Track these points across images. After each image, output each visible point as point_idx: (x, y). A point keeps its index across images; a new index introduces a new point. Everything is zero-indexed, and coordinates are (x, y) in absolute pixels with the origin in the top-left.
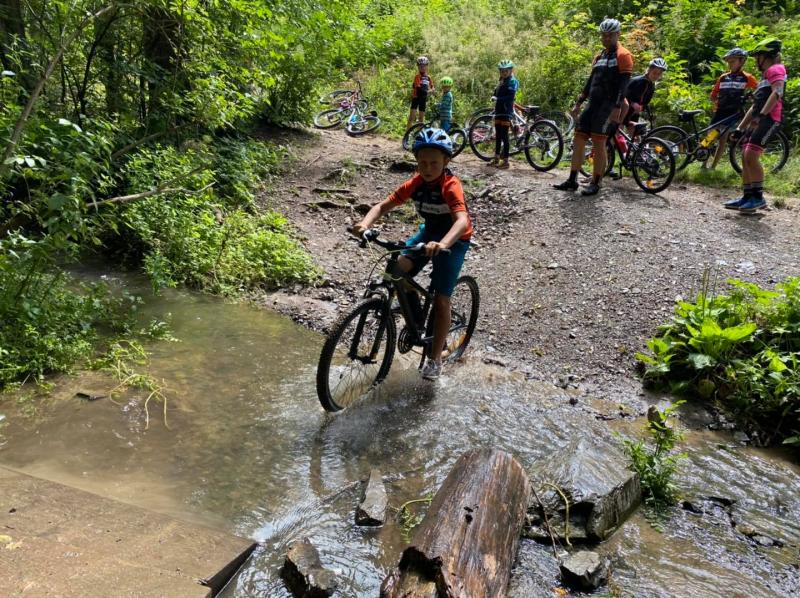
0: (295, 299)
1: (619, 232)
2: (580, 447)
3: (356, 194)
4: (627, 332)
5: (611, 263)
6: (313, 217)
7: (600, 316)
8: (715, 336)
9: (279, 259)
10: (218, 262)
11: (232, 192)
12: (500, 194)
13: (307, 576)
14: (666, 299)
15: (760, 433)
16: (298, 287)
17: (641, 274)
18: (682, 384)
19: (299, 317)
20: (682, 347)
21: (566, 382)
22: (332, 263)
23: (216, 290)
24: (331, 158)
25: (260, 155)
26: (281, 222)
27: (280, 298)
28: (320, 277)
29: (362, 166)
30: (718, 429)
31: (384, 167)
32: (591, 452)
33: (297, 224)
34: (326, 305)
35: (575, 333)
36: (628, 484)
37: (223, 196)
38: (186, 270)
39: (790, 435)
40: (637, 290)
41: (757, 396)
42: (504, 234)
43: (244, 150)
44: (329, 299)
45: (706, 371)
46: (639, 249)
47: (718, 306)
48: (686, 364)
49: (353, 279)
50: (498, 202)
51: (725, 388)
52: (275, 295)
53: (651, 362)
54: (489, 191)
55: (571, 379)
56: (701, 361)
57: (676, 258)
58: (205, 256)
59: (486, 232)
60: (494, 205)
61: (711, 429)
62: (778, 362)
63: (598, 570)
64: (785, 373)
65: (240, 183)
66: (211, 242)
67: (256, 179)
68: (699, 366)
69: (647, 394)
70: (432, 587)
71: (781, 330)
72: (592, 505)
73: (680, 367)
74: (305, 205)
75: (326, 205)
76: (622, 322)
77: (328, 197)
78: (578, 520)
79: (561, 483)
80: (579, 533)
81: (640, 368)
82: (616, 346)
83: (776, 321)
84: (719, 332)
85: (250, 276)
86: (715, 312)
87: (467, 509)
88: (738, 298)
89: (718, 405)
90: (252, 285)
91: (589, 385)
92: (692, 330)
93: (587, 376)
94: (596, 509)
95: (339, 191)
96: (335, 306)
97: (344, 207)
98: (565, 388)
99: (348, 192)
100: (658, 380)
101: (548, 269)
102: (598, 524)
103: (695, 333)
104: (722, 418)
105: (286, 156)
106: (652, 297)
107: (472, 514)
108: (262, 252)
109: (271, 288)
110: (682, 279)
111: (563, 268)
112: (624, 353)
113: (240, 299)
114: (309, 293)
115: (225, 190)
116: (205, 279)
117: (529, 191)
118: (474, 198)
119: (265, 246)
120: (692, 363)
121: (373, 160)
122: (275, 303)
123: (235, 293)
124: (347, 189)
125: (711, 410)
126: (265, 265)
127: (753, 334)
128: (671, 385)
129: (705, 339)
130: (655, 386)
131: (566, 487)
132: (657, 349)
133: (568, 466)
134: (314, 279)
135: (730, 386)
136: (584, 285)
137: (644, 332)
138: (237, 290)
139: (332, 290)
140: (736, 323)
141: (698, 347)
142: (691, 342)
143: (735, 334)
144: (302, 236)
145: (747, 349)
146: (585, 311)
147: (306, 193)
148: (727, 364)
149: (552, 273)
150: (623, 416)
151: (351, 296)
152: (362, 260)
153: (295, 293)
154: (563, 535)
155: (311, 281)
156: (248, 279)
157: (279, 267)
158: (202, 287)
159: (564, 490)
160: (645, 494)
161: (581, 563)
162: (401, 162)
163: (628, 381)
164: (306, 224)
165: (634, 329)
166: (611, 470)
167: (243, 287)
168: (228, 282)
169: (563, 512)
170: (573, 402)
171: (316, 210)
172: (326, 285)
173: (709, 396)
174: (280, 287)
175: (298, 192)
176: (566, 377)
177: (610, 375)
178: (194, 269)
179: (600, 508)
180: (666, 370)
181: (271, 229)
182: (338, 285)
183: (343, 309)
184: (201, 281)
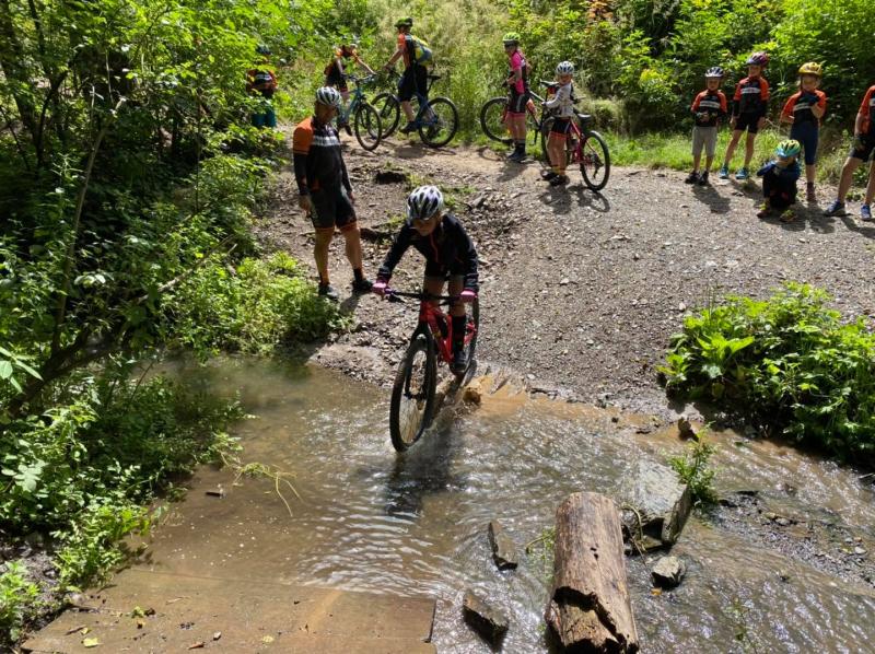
0: (334, 348)
1: (616, 237)
4: (644, 344)
5: (616, 273)
7: (618, 330)
8: (722, 347)
12: (492, 201)
13: (491, 619)
14: (672, 308)
16: (333, 336)
17: (644, 283)
19: (351, 370)
20: (694, 357)
21: (604, 401)
23: (254, 350)
26: (290, 263)
28: (351, 321)
30: (734, 426)
31: (368, 177)
34: (367, 351)
36: (683, 497)
39: (787, 426)
40: (644, 301)
41: (759, 395)
42: (509, 248)
44: (367, 344)
45: (719, 379)
46: (637, 255)
48: (702, 373)
49: (381, 317)
50: (494, 210)
53: (670, 371)
54: (483, 200)
55: (607, 397)
56: (714, 371)
57: (672, 263)
59: (491, 247)
60: (491, 215)
62: (773, 366)
63: (679, 570)
64: (780, 375)
68: (713, 376)
69: (673, 403)
72: (663, 520)
73: (696, 376)
74: (305, 236)
76: (638, 335)
78: (653, 533)
79: (636, 506)
80: (657, 543)
81: (661, 379)
82: (637, 359)
84: (725, 343)
87: (592, 549)
90: (288, 339)
91: (623, 401)
92: (701, 342)
93: (619, 392)
94: (665, 522)
96: (377, 351)
98: (604, 407)
100: (678, 388)
101: (561, 285)
102: (667, 534)
106: (659, 307)
107: (597, 552)
111: (574, 283)
114: (347, 340)
116: (242, 341)
117: (521, 194)
118: (470, 208)
120: (707, 373)
121: (354, 171)
122: (319, 357)
129: (715, 351)
130: (677, 397)
131: (640, 508)
132: (675, 362)
133: (637, 489)
134: (346, 325)
135: (736, 386)
136: (597, 299)
137: (659, 343)
139: (366, 333)
141: (710, 359)
142: (703, 353)
143: (738, 344)
146: (603, 327)
147: (300, 221)
149: (566, 290)
150: (657, 427)
151: (387, 337)
153: (332, 343)
155: (344, 327)
159: (639, 511)
160: (694, 499)
161: (667, 566)
162: (386, 171)
163: (653, 391)
165: (649, 340)
167: (280, 343)
168: (266, 341)
170: (615, 420)
172: (360, 329)
174: (316, 338)
175: (291, 222)
176: (602, 396)
177: (638, 389)
178: (227, 332)
179: (668, 521)
180: (684, 379)
181: (282, 272)
182: (370, 327)
183: (386, 355)
184: (236, 343)
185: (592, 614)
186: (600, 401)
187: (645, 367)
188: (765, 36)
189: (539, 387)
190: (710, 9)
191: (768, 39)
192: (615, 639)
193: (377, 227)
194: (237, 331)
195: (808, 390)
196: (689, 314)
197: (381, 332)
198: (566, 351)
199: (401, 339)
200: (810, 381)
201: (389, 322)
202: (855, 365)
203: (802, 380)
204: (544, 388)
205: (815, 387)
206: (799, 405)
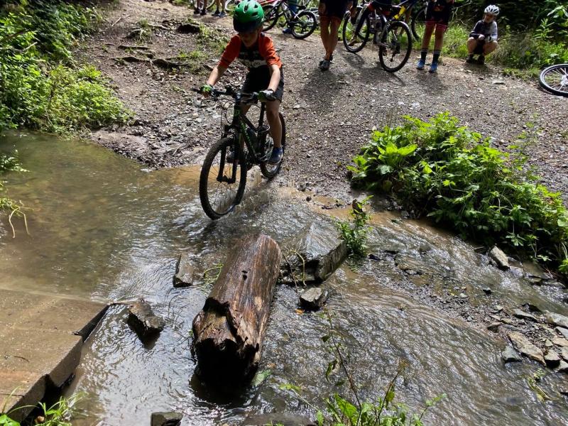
0: (114, 135)
1: (339, 82)
2: (312, 227)
3: (153, 51)
4: (343, 152)
5: (334, 104)
6: (121, 70)
7: (326, 142)
8: (393, 153)
9: (98, 105)
10: (49, 107)
11: (52, 49)
13: (145, 322)
14: (367, 129)
15: (415, 211)
16: (115, 126)
17: (352, 112)
18: (373, 184)
19: (119, 149)
20: (374, 160)
21: (304, 187)
22: (140, 106)
23: (51, 130)
24: (130, 20)
25: (72, 17)
26: (96, 74)
27: (102, 135)
28: (131, 118)
29: (156, 27)
30: (393, 210)
31: (173, 28)
32: (318, 230)
33: (109, 76)
34: (138, 139)
35: (311, 154)
36: (339, 248)
37: (45, 53)
38: (24, 114)
39: (431, 211)
40: (349, 123)
41: (415, 189)
43: (57, 12)
44: (140, 135)
45: (388, 175)
46: (351, 94)
47: (397, 133)
48: (376, 171)
49: (156, 119)
51: (398, 184)
52: (98, 133)
53: (355, 170)
55: (307, 185)
56: (385, 169)
57: (374, 101)
58: (38, 103)
61: (389, 210)
62: (428, 168)
63: (321, 297)
64: (431, 174)
65: (58, 41)
66: (41, 91)
67: (70, 37)
68: (383, 172)
69: (353, 192)
70: (224, 319)
71: (431, 148)
72: (318, 261)
73: (373, 173)
74: (114, 59)
75: (130, 60)
76: (340, 146)
77: (131, 53)
78: (310, 271)
79: (300, 250)
80: (310, 278)
81: (349, 175)
82: (335, 161)
83: (428, 142)
84: (396, 150)
85: (77, 118)
86: (394, 138)
87: (243, 272)
88: (408, 127)
89: (393, 196)
90: (80, 125)
91: (318, 188)
92: (380, 149)
93: (317, 182)
94: (320, 263)
95: (139, 48)
96: (145, 140)
97: (144, 61)
98: (303, 190)
99: (147, 49)
100: (360, 182)
101: (294, 109)
102: (321, 272)
103: (382, 151)
104: (395, 203)
105: (93, 17)
106: (359, 129)
107: (247, 274)
108: (84, 98)
109: (95, 128)
110: (377, 115)
111: (304, 109)
112: (340, 166)
113: (72, 137)
114: (124, 130)
115: (46, 47)
116: (41, 122)
117: (281, 50)
119: (86, 94)
120: (380, 170)
121: (164, 22)
122: (99, 139)
123: (67, 132)
124: (146, 46)
125: (389, 199)
126: (88, 110)
127: (415, 150)
128: (367, 184)
129: (388, 155)
130: (357, 186)
131: (303, 252)
132: (359, 163)
133: (304, 239)
134: (127, 120)
135: (401, 184)
136: (317, 120)
137: (352, 152)
138: (68, 130)
139: (141, 127)
140: (406, 144)
141: (384, 161)
142: (380, 157)
143: (405, 151)
144: (114, 86)
145: (412, 160)
146: (317, 139)
147: (113, 49)
148: (400, 170)
149: (295, 112)
150: (338, 206)
151: (156, 132)
152: (162, 104)
153: (113, 131)
154: (301, 280)
155: (125, 121)
156: (76, 120)
157: (99, 111)
158: (39, 128)
159: (302, 254)
160: (349, 252)
161: (310, 295)
162: (186, 24)
163: (342, 183)
164: (116, 75)
165: (346, 150)
166: (329, 240)
167: (72, 127)
168: (60, 123)
169: (301, 267)
170: (308, 200)
171: (123, 64)
172: (137, 124)
173: (388, 190)
174: (102, 127)
175: (107, 49)
176: (304, 183)
177: (331, 181)
178: (30, 114)
179: (322, 262)
180: (364, 176)
181: (90, 79)
182: (146, 124)
183: (151, 143)
184: (37, 124)
186: (301, 186)
192: (234, 340)
193: (170, 59)
194: (38, 114)
195: (448, 187)
197: (153, 128)
199: (166, 134)
200: (450, 179)
201: (161, 122)
203: (444, 179)
205: (454, 184)
206: (441, 196)
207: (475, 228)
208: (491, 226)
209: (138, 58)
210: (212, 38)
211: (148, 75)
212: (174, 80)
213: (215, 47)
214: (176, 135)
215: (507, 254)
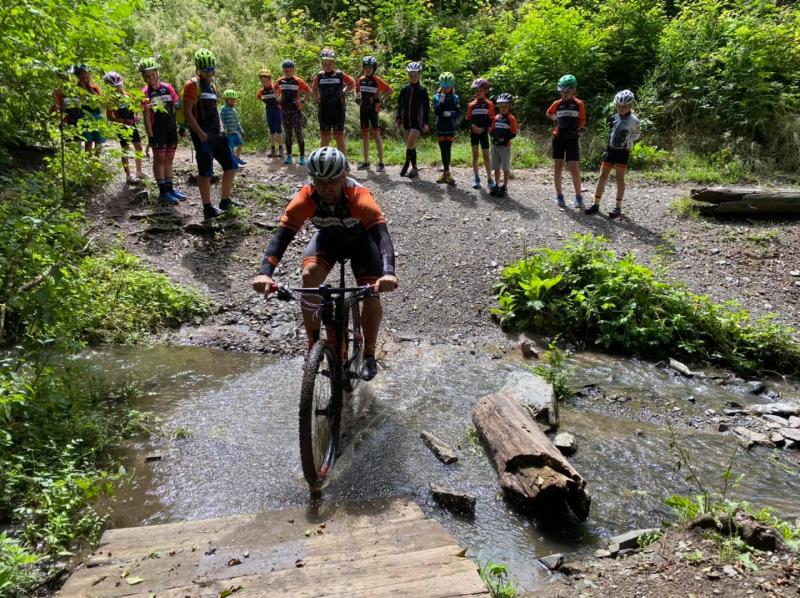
0: (202, 329)
1: (424, 218)
4: (474, 295)
5: (434, 244)
6: (150, 247)
8: (539, 286)
15: (579, 341)
16: (198, 320)
17: (459, 250)
19: (229, 345)
20: (519, 297)
23: (119, 340)
28: (211, 305)
31: (179, 181)
34: (237, 328)
40: (464, 263)
41: (573, 319)
44: (234, 322)
45: (541, 311)
48: (528, 308)
49: (238, 299)
51: (549, 318)
52: (184, 331)
53: (499, 312)
55: (459, 337)
56: (537, 305)
62: (580, 295)
68: (538, 308)
69: (509, 335)
72: (547, 409)
73: (521, 311)
74: (135, 235)
75: (155, 232)
76: (467, 289)
77: (149, 222)
78: (544, 420)
79: (525, 402)
80: (547, 427)
81: (495, 319)
82: (472, 306)
84: (541, 283)
87: (523, 427)
90: (152, 327)
91: (472, 338)
93: (466, 332)
94: (549, 411)
96: (246, 327)
97: (174, 230)
98: (460, 344)
99: (168, 214)
103: (525, 287)
106: (477, 266)
109: (174, 325)
113: (152, 341)
114: (213, 321)
120: (532, 307)
122: (191, 338)
129: (534, 290)
130: (510, 328)
131: (529, 404)
132: (505, 303)
134: (207, 308)
137: (485, 293)
138: (142, 335)
139: (229, 314)
141: (531, 296)
142: (525, 294)
143: (551, 282)
144: (159, 268)
150: (505, 353)
151: (251, 315)
153: (199, 325)
155: (205, 310)
156: (146, 322)
159: (529, 406)
163: (491, 328)
165: (477, 291)
167: (146, 331)
170: (472, 353)
171: (148, 238)
172: (221, 311)
174: (182, 322)
176: (456, 336)
177: (480, 329)
179: (551, 409)
180: (513, 315)
181: (126, 267)
182: (231, 308)
183: (258, 329)
185: (547, 468)
186: (455, 340)
187: (480, 311)
188: (496, 62)
189: (404, 337)
190: (451, 39)
191: (500, 63)
192: (572, 480)
194: (97, 324)
195: (608, 309)
196: (501, 268)
197: (243, 311)
198: (415, 307)
199: (264, 314)
200: (608, 301)
201: (248, 302)
202: (636, 285)
203: (602, 302)
204: (408, 337)
205: (613, 305)
206: (602, 321)
207: (647, 344)
208: (659, 339)
209: (162, 227)
210: (242, 187)
211: (187, 247)
212: (225, 247)
213: (251, 198)
214: (276, 314)
215: (685, 362)
